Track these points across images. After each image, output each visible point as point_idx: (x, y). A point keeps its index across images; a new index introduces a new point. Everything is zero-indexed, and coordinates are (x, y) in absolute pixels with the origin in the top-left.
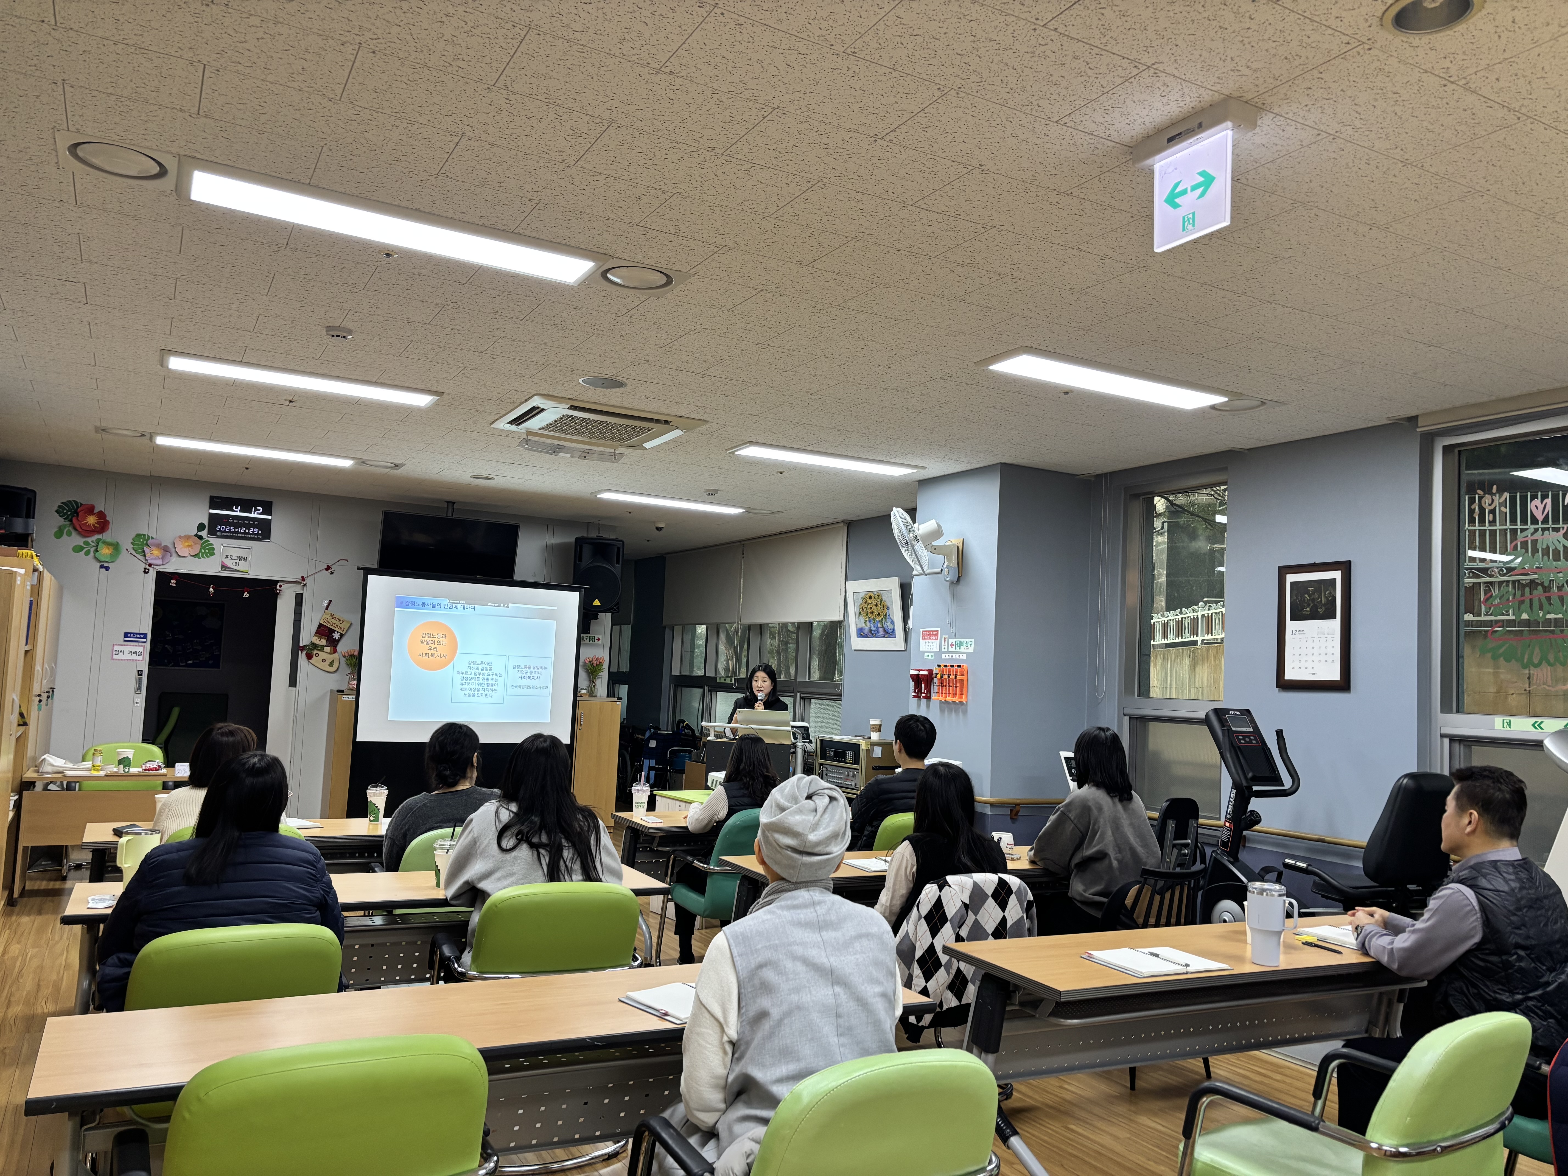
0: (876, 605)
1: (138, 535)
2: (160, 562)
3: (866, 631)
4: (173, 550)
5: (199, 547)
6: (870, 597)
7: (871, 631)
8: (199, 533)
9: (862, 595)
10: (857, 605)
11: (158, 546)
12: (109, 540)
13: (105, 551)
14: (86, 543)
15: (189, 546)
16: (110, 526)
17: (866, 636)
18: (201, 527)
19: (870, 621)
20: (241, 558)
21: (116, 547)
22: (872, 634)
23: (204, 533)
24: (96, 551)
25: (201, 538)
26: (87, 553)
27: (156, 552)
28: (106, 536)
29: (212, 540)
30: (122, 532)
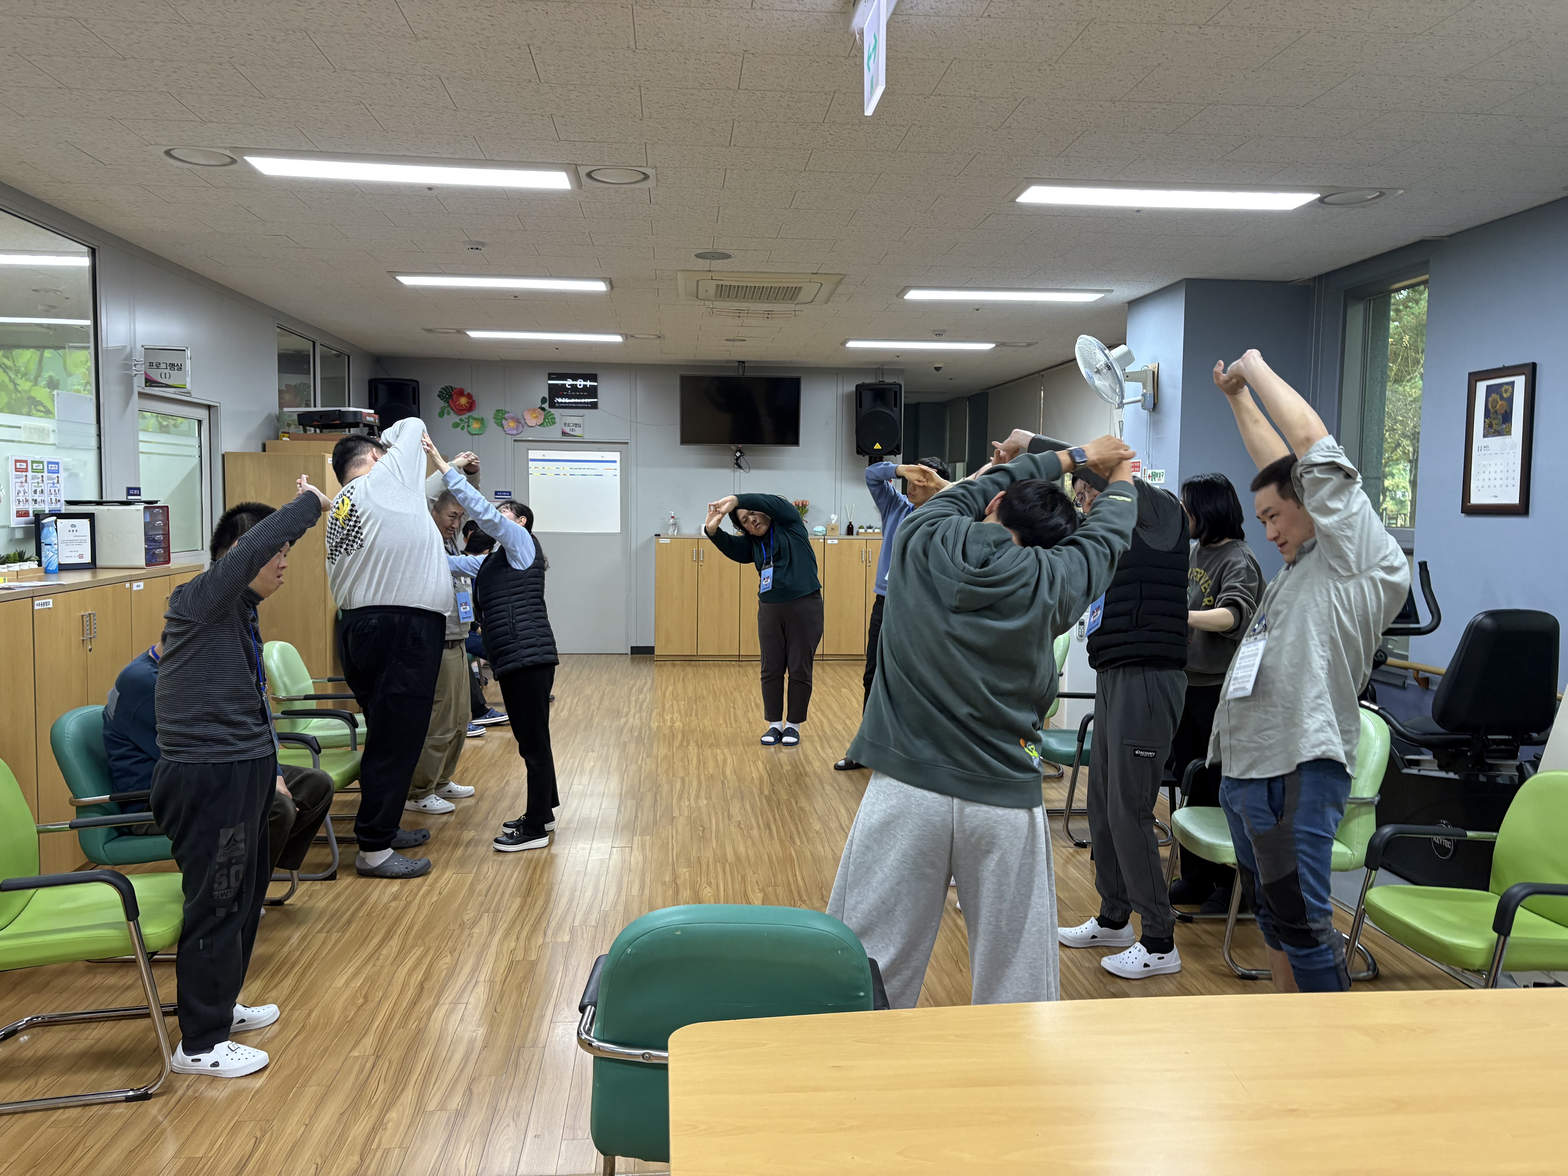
1: (498, 411)
2: (515, 432)
4: (523, 421)
5: (543, 417)
8: (543, 406)
11: (512, 418)
12: (476, 416)
13: (475, 426)
14: (461, 420)
15: (537, 417)
16: (477, 404)
18: (544, 400)
20: (576, 425)
21: (481, 421)
23: (546, 406)
24: (468, 426)
25: (543, 409)
26: (463, 428)
27: (512, 424)
28: (475, 414)
29: (553, 411)
30: (485, 410)
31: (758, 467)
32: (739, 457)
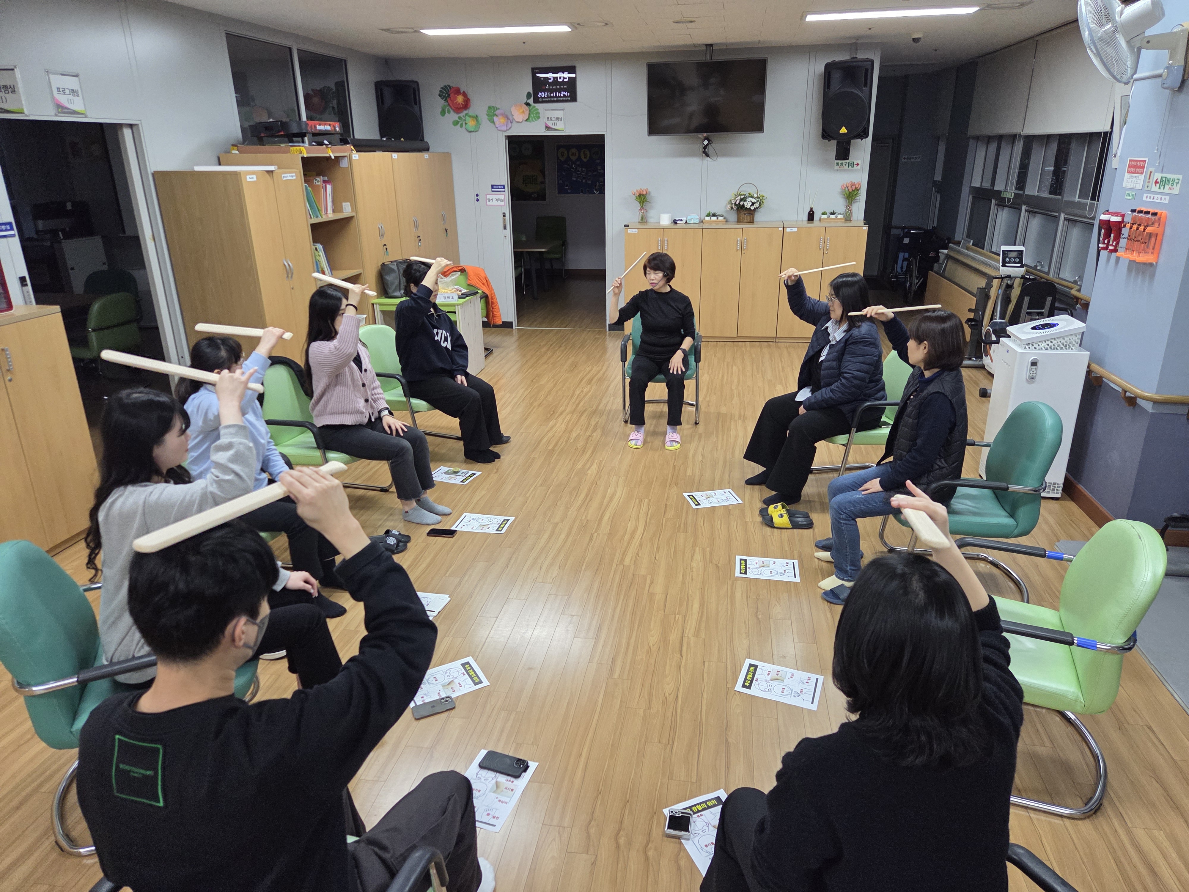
1: (490, 108)
2: (506, 128)
4: (511, 118)
5: (529, 113)
8: (528, 101)
11: (502, 115)
12: (471, 114)
13: (471, 123)
14: (459, 118)
15: (522, 113)
16: (471, 101)
18: (529, 96)
20: (558, 119)
21: (476, 118)
23: (531, 101)
24: (466, 124)
25: (529, 105)
26: (461, 126)
27: (503, 120)
28: (471, 111)
29: (538, 106)
30: (478, 107)
31: (725, 155)
32: (707, 145)
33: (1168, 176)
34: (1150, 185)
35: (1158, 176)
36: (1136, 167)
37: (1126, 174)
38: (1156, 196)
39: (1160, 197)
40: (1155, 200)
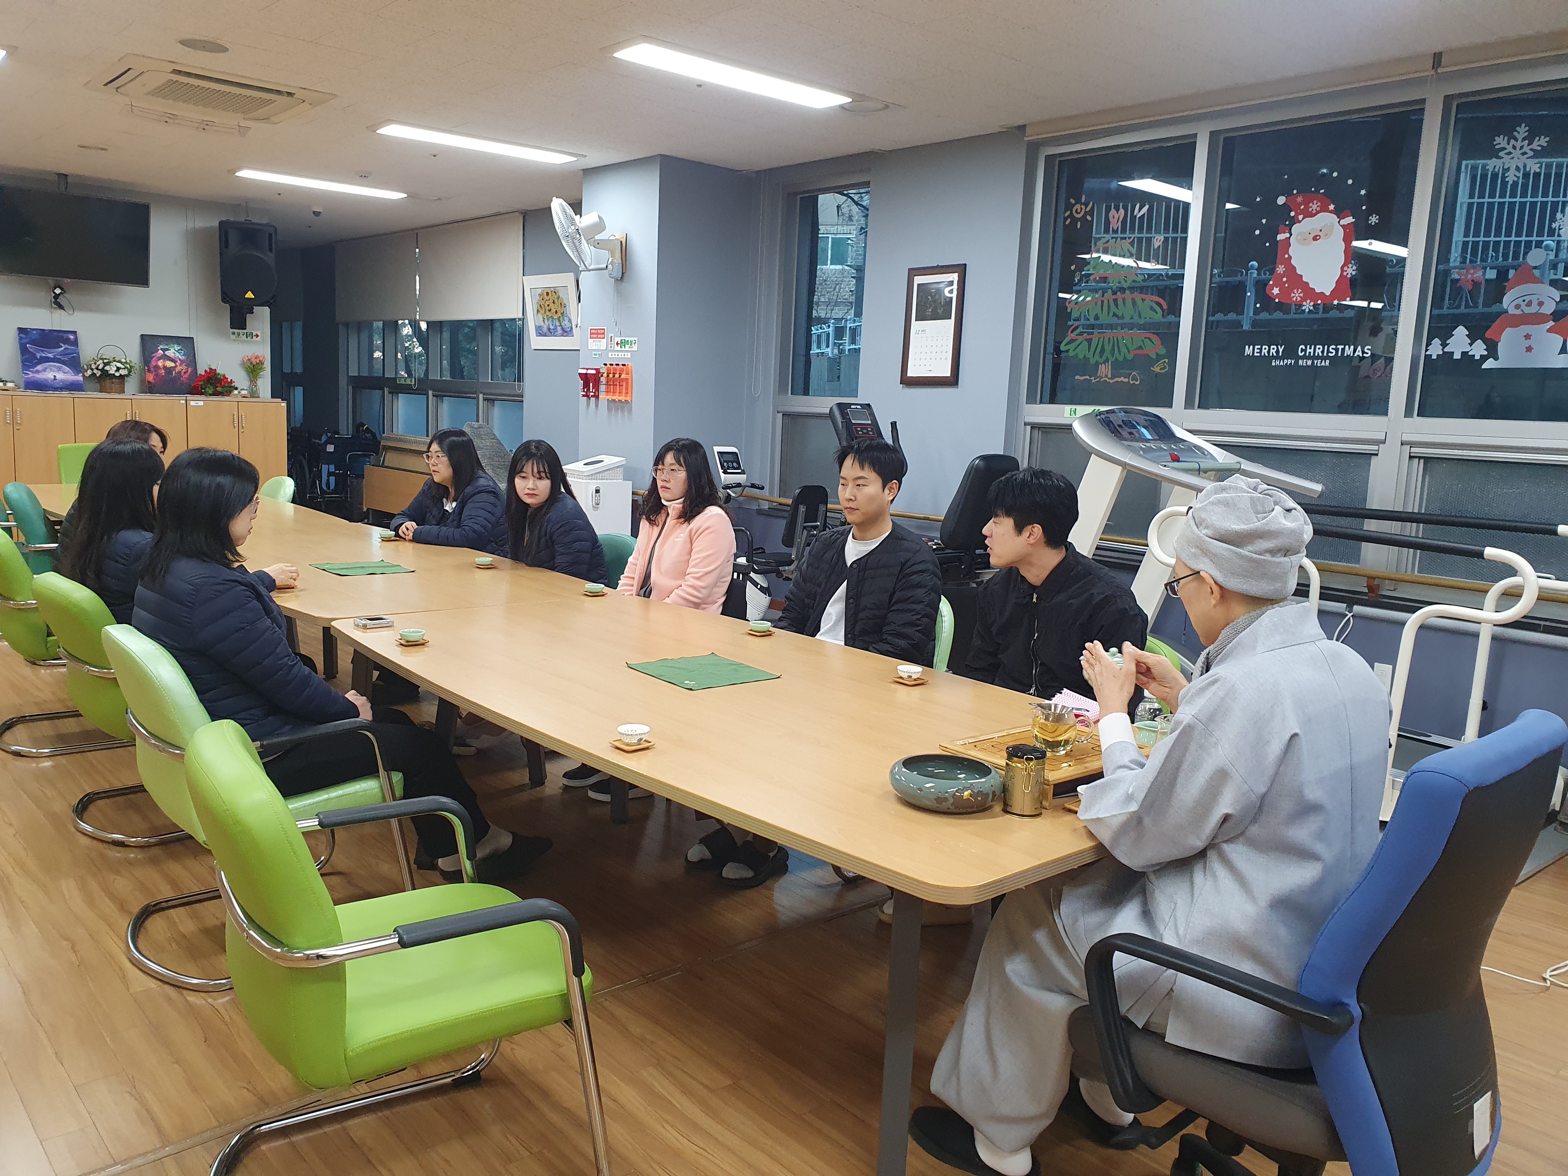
0: (554, 302)
3: (545, 329)
6: (548, 294)
7: (549, 329)
9: (539, 291)
10: (536, 301)
17: (545, 335)
19: (548, 320)
22: (550, 333)
31: (84, 309)
32: (60, 294)
33: (627, 339)
34: (612, 346)
35: (618, 339)
36: (597, 334)
37: (590, 340)
38: (620, 354)
39: (623, 354)
40: (620, 356)
